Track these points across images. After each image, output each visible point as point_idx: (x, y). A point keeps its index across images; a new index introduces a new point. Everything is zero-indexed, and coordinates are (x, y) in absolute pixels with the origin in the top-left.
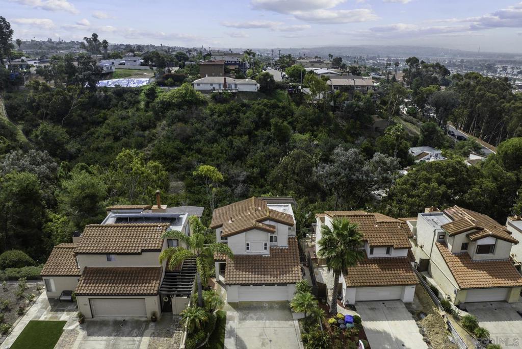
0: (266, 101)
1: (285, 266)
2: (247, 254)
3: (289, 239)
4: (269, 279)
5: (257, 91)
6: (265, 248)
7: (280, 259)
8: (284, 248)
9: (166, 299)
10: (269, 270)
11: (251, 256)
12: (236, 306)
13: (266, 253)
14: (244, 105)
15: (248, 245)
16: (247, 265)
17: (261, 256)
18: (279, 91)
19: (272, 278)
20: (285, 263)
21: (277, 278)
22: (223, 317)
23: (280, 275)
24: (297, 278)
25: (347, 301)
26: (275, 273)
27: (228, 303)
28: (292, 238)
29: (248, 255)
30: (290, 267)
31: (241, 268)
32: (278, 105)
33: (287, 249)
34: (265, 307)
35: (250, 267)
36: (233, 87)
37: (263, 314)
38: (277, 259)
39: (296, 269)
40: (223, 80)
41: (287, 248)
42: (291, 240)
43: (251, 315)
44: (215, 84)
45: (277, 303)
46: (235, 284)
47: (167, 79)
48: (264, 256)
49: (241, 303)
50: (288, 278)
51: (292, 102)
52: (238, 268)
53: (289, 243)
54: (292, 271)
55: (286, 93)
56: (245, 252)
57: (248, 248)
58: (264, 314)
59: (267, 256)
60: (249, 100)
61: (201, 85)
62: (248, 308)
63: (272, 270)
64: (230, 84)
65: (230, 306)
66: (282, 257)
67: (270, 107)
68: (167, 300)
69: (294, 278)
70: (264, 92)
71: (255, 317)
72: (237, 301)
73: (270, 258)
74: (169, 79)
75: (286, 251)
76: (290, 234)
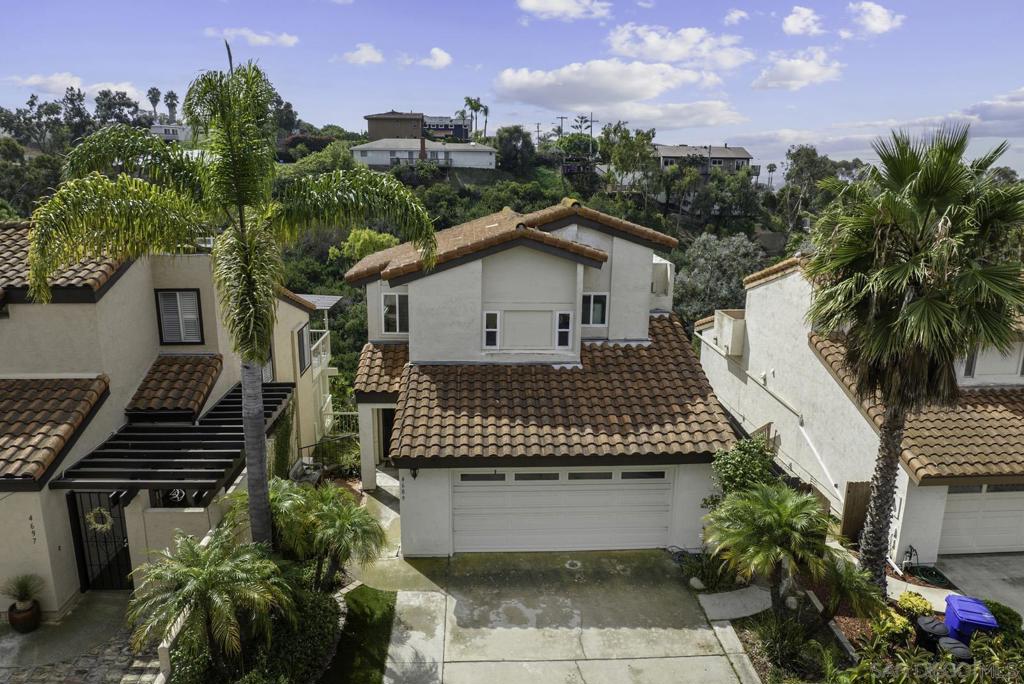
0: (514, 184)
1: (653, 398)
2: (489, 360)
3: (651, 319)
4: (590, 439)
5: (493, 167)
6: (563, 340)
7: (626, 376)
8: (634, 345)
9: (101, 519)
10: (585, 410)
11: (507, 366)
12: (438, 570)
13: (568, 357)
14: (464, 193)
15: (491, 320)
16: (490, 393)
17: (545, 369)
18: (542, 169)
19: (603, 438)
20: (650, 389)
21: (625, 436)
22: (378, 614)
23: (636, 426)
24: (713, 436)
25: (910, 552)
26: (614, 419)
27: (409, 559)
28: (660, 319)
29: (494, 365)
30: (672, 400)
31: (465, 402)
32: (542, 194)
33: (649, 349)
34: (571, 574)
35: (504, 402)
36: (441, 156)
37: (565, 602)
38: (614, 376)
39: (701, 407)
40: (419, 144)
41: (646, 344)
42: (655, 324)
43: (515, 603)
44: (400, 151)
45: (623, 557)
46: (437, 462)
47: (294, 147)
48: (557, 367)
49: (462, 559)
50: (672, 437)
51: (573, 191)
52: (451, 402)
53: (653, 332)
54: (686, 415)
55: (559, 174)
56: (481, 355)
57: (491, 339)
58: (568, 602)
59: (569, 367)
60: (476, 184)
61: (370, 154)
62: (496, 576)
63: (597, 410)
64: (432, 152)
65: (414, 572)
66: (632, 372)
67: (523, 198)
68: (107, 526)
69: (699, 437)
70: (509, 170)
71: (530, 613)
72: (444, 550)
73: (583, 373)
74: (299, 146)
75: (644, 353)
76: (654, 307)
